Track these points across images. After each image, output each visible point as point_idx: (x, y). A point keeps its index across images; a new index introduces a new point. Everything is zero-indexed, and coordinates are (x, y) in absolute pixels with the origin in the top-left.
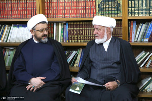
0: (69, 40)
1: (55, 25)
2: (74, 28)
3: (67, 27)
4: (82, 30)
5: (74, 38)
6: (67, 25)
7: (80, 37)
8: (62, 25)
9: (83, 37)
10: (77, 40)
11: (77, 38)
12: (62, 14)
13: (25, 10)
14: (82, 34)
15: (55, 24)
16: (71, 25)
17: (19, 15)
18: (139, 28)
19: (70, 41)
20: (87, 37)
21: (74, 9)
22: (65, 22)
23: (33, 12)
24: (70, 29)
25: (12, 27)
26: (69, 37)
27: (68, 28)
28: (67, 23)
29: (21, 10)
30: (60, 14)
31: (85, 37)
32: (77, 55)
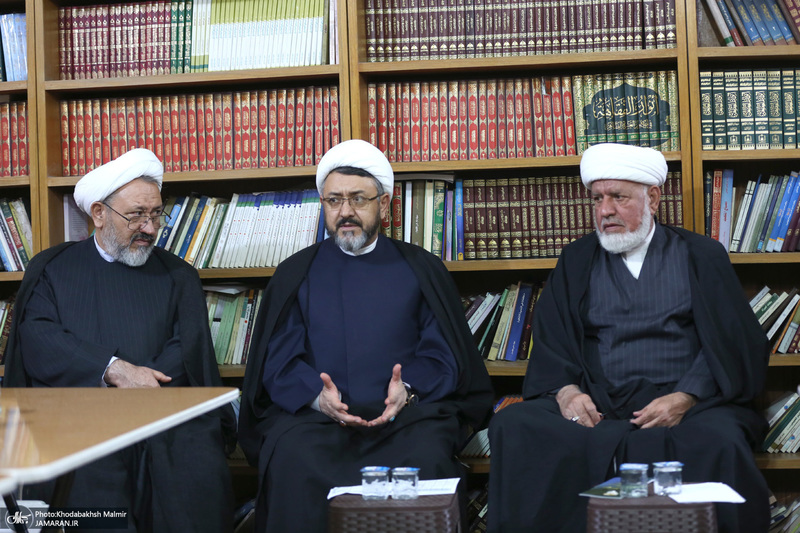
0: (466, 250)
1: (409, 193)
2: (486, 200)
3: (459, 198)
4: (519, 211)
5: (487, 240)
6: (459, 191)
7: (511, 240)
8: (436, 191)
9: (522, 239)
10: (500, 249)
11: (499, 240)
12: (440, 145)
13: (286, 136)
14: (520, 227)
15: (409, 186)
16: (475, 189)
17: (261, 154)
18: (747, 199)
19: (472, 254)
20: (538, 238)
21: (487, 128)
22: (451, 179)
23: (319, 144)
24: (471, 206)
25: (233, 206)
26: (466, 240)
27: (464, 201)
28: (459, 184)
29: (270, 137)
30: (431, 146)
31: (530, 238)
32: (501, 310)
